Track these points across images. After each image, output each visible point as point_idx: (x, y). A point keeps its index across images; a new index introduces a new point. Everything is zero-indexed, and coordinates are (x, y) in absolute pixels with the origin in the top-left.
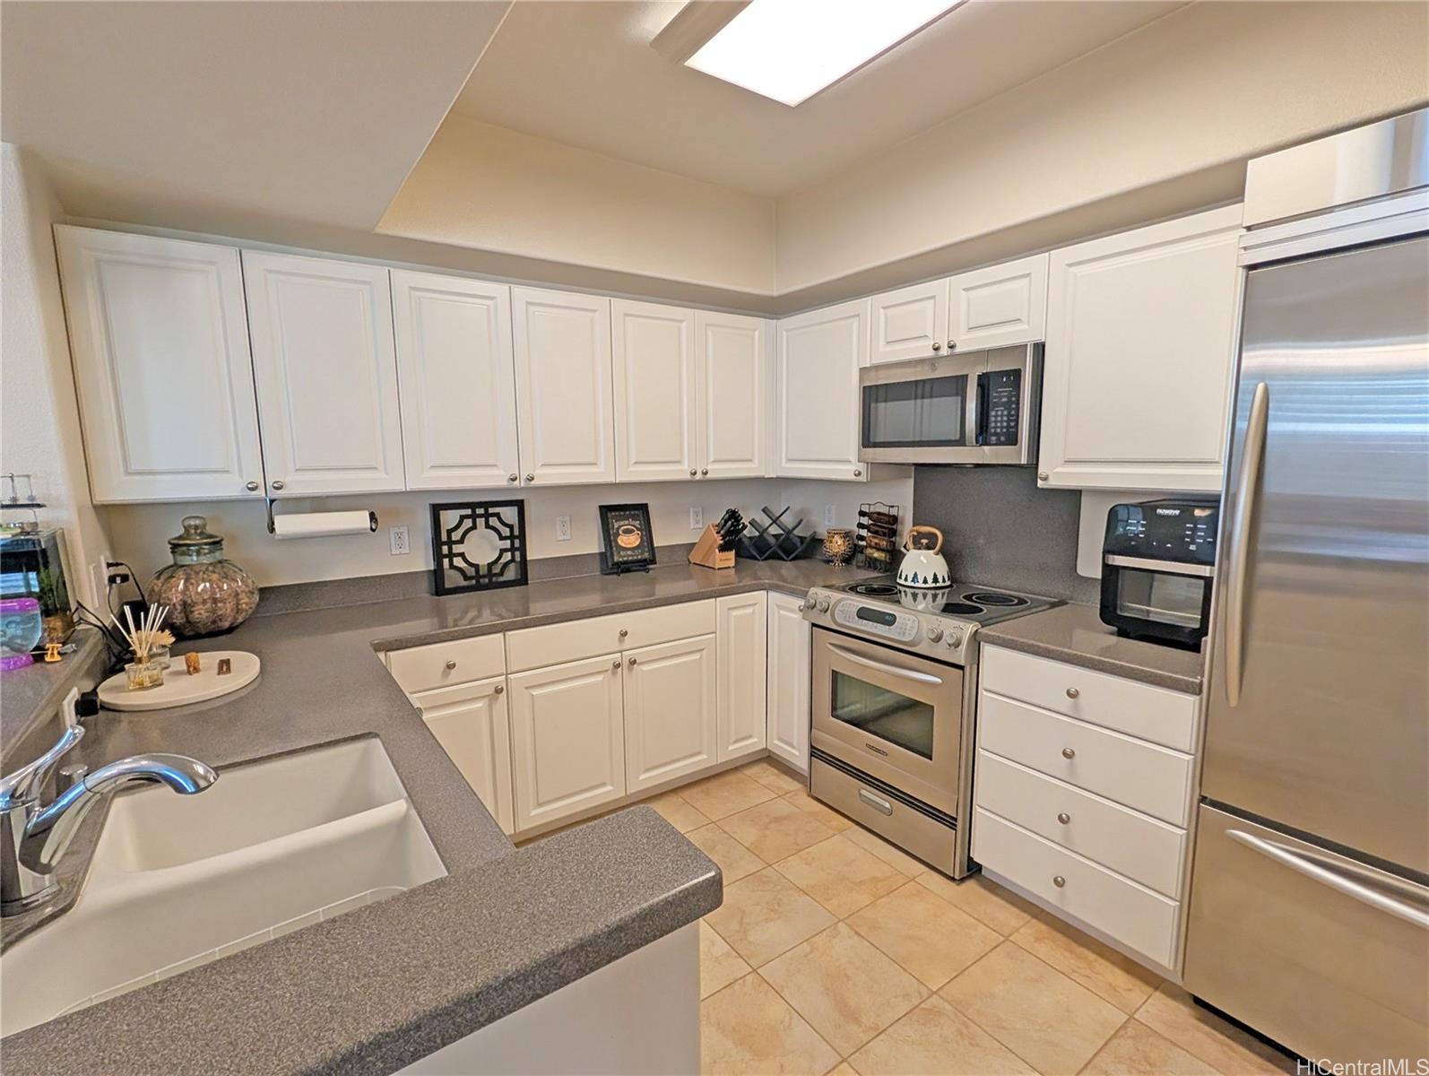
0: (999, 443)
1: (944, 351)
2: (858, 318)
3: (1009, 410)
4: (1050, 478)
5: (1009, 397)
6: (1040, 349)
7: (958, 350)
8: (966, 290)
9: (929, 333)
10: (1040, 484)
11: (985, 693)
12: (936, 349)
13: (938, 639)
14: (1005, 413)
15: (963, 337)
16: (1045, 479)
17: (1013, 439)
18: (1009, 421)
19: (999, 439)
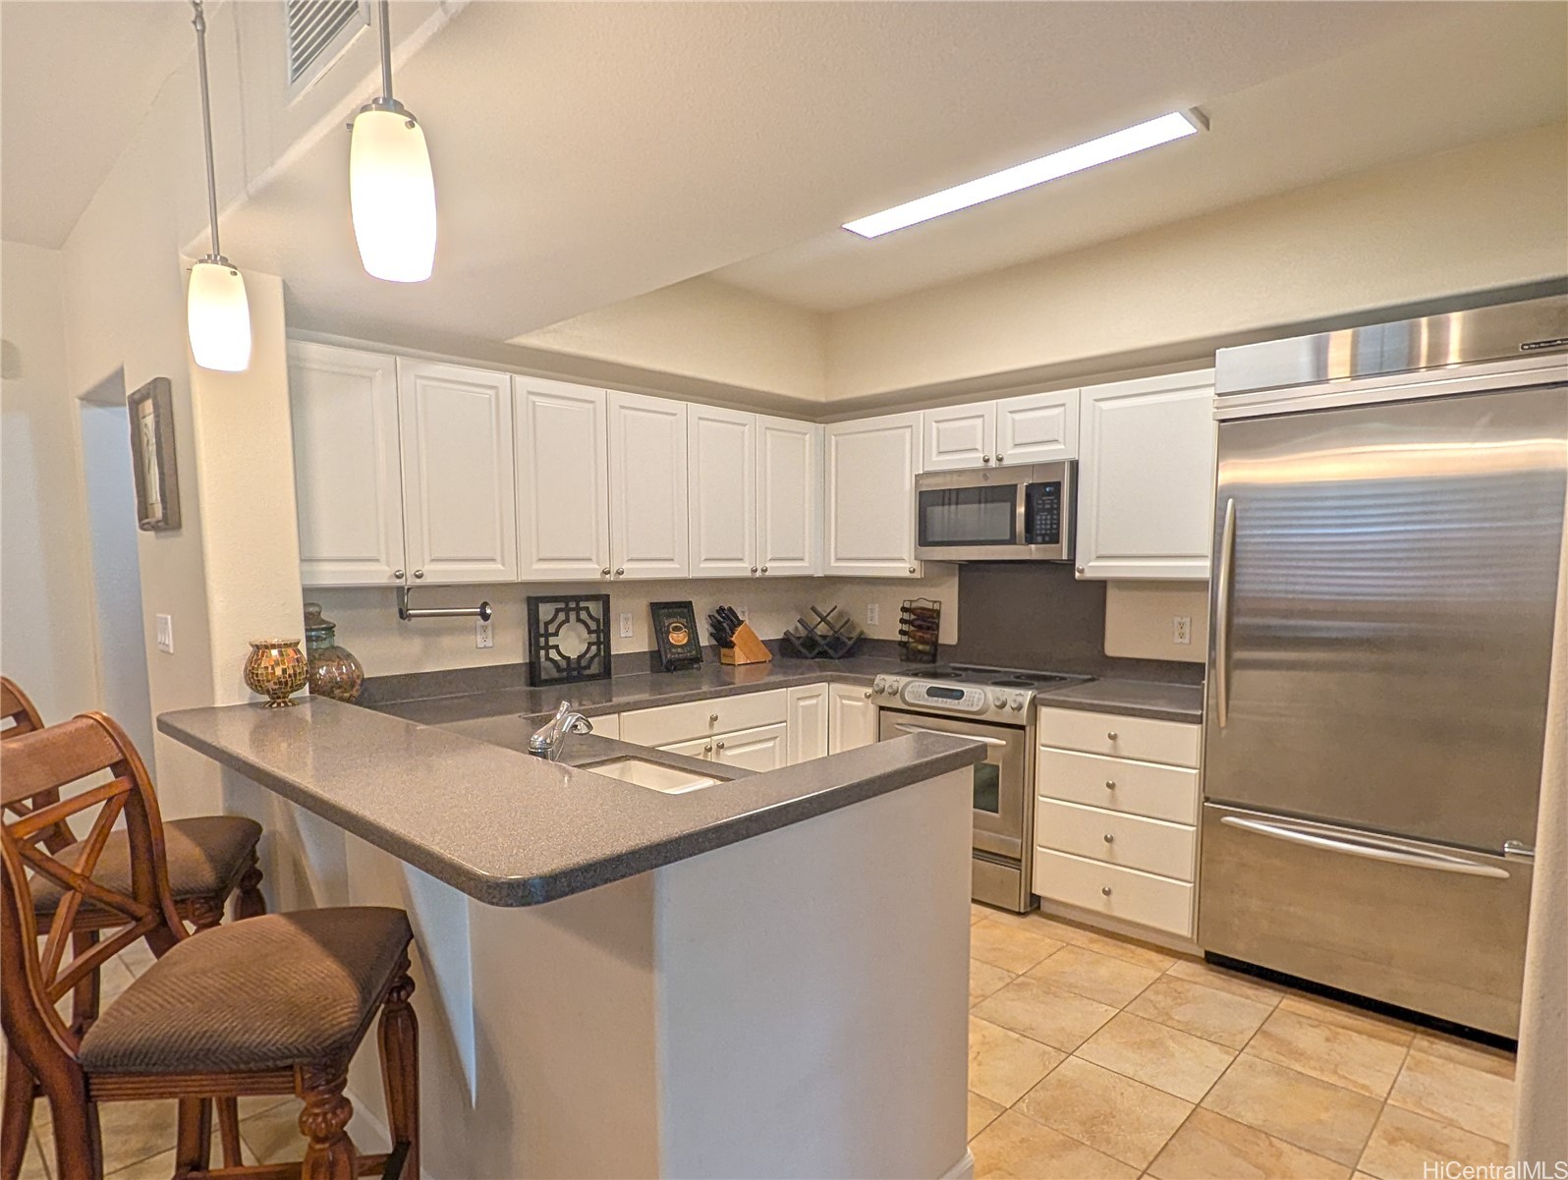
0: (1044, 542)
1: (993, 463)
2: (910, 429)
3: (1052, 515)
4: (1086, 570)
5: (1052, 504)
6: (1075, 465)
7: (1006, 462)
8: (1011, 412)
9: (979, 447)
10: (1077, 574)
11: (1043, 748)
12: (986, 461)
13: (1003, 706)
14: (1049, 517)
15: (1009, 452)
16: (1081, 571)
17: (1055, 539)
18: (1051, 524)
19: (1044, 539)
